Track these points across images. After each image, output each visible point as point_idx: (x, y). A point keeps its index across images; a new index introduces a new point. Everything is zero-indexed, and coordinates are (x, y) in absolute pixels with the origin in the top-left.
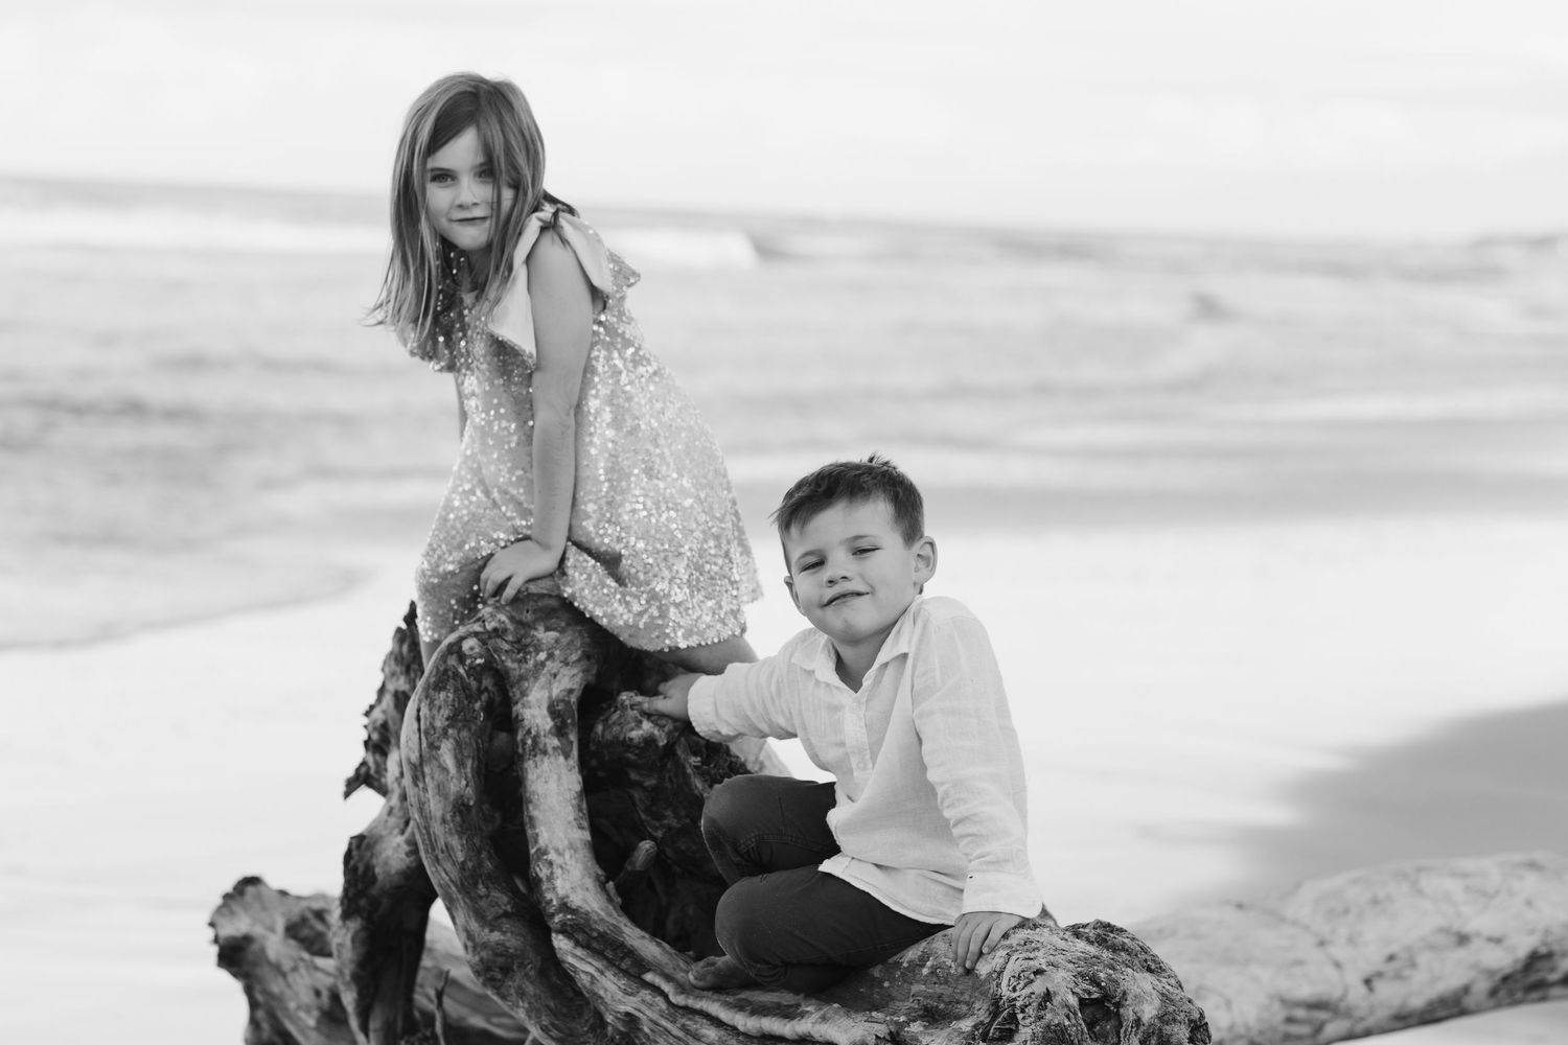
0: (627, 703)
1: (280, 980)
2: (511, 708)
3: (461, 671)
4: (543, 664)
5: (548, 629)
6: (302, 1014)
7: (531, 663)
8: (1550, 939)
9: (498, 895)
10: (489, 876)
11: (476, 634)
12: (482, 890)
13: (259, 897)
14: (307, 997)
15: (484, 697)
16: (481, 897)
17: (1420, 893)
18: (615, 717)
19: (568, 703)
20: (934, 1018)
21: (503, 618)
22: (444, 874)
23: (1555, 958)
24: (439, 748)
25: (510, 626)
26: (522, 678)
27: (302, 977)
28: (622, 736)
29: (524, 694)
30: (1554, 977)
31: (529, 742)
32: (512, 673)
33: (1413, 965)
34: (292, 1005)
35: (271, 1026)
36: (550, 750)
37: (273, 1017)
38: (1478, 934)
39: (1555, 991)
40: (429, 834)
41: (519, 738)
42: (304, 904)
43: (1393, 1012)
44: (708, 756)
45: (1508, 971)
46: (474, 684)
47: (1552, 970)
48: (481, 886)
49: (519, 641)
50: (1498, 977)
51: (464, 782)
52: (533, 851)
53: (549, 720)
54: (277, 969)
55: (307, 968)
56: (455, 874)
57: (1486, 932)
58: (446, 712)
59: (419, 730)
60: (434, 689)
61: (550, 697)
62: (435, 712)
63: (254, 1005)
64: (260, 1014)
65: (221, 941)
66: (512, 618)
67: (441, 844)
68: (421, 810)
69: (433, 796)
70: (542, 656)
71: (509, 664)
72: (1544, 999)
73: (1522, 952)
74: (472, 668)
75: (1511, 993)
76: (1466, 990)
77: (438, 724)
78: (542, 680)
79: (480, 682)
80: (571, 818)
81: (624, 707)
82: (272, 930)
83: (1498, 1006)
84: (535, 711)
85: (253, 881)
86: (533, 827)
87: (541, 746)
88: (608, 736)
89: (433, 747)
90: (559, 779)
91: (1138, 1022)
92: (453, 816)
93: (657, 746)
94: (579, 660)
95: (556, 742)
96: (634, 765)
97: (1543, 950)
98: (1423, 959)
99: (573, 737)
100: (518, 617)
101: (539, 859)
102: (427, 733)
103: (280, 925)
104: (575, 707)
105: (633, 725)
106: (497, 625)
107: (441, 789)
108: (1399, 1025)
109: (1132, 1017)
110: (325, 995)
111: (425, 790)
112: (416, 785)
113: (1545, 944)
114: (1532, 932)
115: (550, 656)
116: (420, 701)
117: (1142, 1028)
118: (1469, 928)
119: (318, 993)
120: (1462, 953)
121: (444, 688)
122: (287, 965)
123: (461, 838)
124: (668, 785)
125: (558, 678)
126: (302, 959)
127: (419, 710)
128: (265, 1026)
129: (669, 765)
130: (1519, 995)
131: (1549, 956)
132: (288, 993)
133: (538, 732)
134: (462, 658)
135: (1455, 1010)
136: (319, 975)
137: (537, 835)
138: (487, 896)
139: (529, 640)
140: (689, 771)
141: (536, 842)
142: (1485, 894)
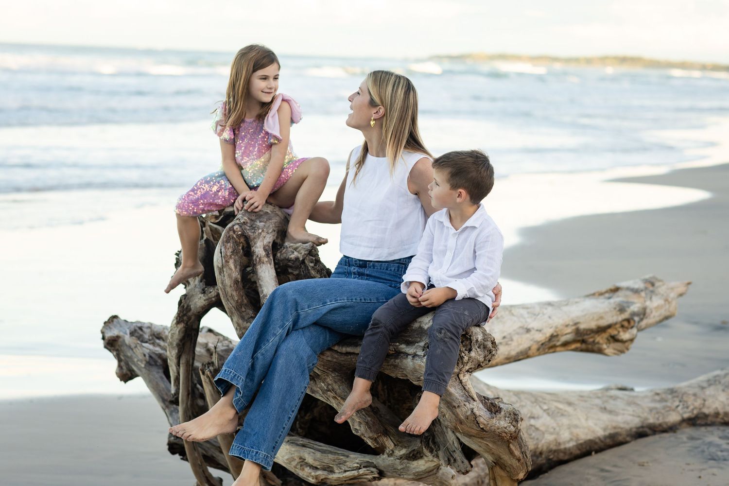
0: (288, 246)
1: (131, 351)
2: (251, 249)
3: (235, 236)
4: (261, 233)
5: (260, 222)
6: (139, 363)
7: (257, 233)
8: (557, 330)
9: (249, 311)
10: (246, 305)
11: (238, 224)
12: (243, 309)
13: (118, 323)
14: (141, 357)
15: (241, 245)
16: (243, 312)
17: (513, 315)
18: (284, 251)
19: (269, 246)
20: (408, 343)
21: (246, 218)
22: (230, 304)
23: (560, 336)
24: (229, 262)
25: (249, 221)
26: (254, 238)
27: (138, 350)
28: (287, 258)
29: (255, 244)
30: (559, 343)
31: (258, 259)
32: (251, 237)
33: (512, 340)
34: (136, 360)
35: (127, 368)
36: (265, 262)
37: (127, 364)
38: (533, 328)
39: (558, 349)
40: (225, 291)
41: (254, 258)
42: (134, 325)
43: (505, 356)
44: (316, 263)
45: (543, 342)
46: (238, 241)
47: (558, 341)
48: (243, 308)
49: (252, 226)
50: (541, 343)
51: (237, 273)
52: (261, 296)
53: (264, 252)
54: (130, 347)
55: (140, 347)
56: (234, 304)
57: (536, 328)
58: (231, 250)
59: (222, 256)
60: (226, 242)
61: (264, 245)
62: (227, 250)
63: (120, 361)
64: (122, 364)
65: (106, 338)
66: (249, 218)
67: (230, 294)
68: (222, 283)
69: (227, 278)
70: (260, 231)
71: (250, 233)
72: (554, 352)
73: (548, 335)
74: (237, 235)
75: (544, 349)
76: (530, 348)
77: (229, 254)
78: (261, 239)
79: (240, 240)
80: (274, 285)
81: (287, 247)
82: (126, 334)
83: (539, 355)
84: (259, 249)
85: (115, 317)
86: (261, 288)
87: (262, 261)
88: (282, 257)
89: (227, 262)
90: (269, 272)
91: (477, 341)
92: (234, 285)
93: (299, 260)
94: (272, 232)
95: (267, 259)
96: (291, 267)
97: (555, 334)
98: (515, 338)
99: (271, 258)
100: (250, 218)
101: (264, 298)
102: (224, 257)
103: (128, 332)
104: (271, 248)
105: (291, 253)
106: (244, 221)
107: (230, 276)
108: (507, 361)
109: (475, 339)
110: (147, 355)
111: (224, 276)
112: (220, 275)
113: (555, 331)
114: (551, 328)
115: (263, 231)
116: (221, 246)
117: (478, 343)
118: (530, 326)
119: (145, 355)
120: (528, 335)
121: (229, 242)
122: (133, 346)
123: (236, 292)
124: (302, 273)
125: (266, 238)
126: (138, 344)
127: (221, 250)
128: (124, 368)
129: (303, 266)
130: (547, 350)
131: (557, 336)
132: (134, 355)
133: (261, 256)
134: (234, 232)
135: (526, 356)
136: (144, 349)
137: (263, 290)
138: (245, 311)
139: (255, 226)
140: (310, 268)
141: (262, 292)
142: (535, 315)
